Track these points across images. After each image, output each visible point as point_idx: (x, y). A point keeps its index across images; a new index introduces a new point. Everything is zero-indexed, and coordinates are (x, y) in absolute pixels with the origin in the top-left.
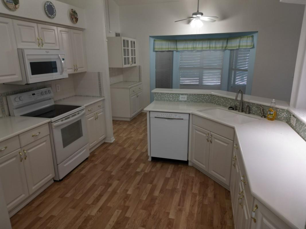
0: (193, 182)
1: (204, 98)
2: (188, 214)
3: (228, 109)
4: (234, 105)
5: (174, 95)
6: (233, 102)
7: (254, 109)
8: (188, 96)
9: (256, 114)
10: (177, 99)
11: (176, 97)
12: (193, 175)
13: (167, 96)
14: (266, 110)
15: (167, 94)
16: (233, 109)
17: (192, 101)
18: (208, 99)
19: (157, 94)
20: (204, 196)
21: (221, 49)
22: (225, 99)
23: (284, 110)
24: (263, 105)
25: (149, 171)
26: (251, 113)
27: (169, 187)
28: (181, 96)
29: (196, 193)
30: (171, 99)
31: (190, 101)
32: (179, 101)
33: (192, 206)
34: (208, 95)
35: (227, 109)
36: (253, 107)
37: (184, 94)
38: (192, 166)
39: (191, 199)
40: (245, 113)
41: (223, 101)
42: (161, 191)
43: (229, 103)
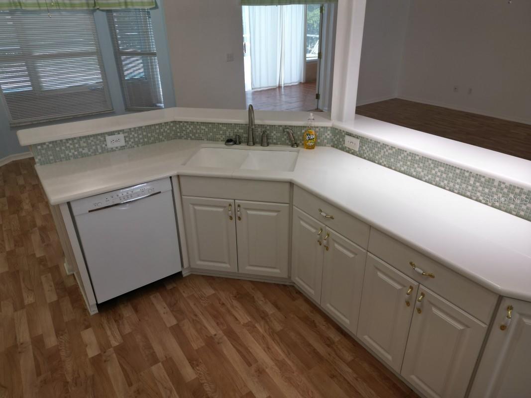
0: (223, 304)
1: (162, 130)
2: (276, 368)
3: (226, 144)
4: (232, 135)
5: (91, 139)
6: (229, 130)
7: (275, 134)
8: (126, 134)
9: (279, 143)
10: (101, 147)
11: (98, 142)
12: (212, 292)
13: (71, 146)
14: (297, 133)
15: (70, 142)
16: (235, 143)
17: (137, 144)
18: (168, 131)
19: (39, 147)
20: (264, 317)
21: (85, 8)
22: (210, 126)
23: (327, 127)
24: (290, 126)
25: (119, 337)
26: (271, 144)
27: (197, 344)
28: (109, 138)
29: (250, 322)
30: (86, 151)
31: (133, 145)
32: (105, 150)
33: (268, 349)
34: (167, 123)
35: (222, 145)
36: (273, 132)
37: (116, 131)
38: (191, 275)
39: (253, 337)
40: (261, 145)
41: (207, 130)
42: (193, 362)
43: (221, 132)
